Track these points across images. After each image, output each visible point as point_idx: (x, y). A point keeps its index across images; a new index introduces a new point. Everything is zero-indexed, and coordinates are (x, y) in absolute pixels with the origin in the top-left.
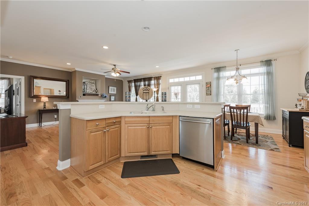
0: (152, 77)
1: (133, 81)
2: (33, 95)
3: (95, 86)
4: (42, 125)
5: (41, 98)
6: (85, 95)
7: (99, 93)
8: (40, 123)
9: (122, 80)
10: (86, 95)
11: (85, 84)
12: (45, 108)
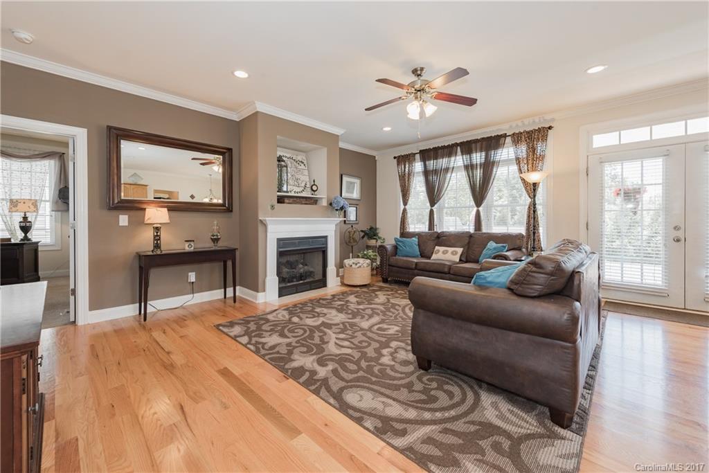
0: (505, 136)
1: (418, 156)
2: (116, 201)
3: (306, 172)
4: (150, 309)
5: (145, 209)
6: (283, 203)
7: (323, 195)
8: (143, 304)
9: (375, 157)
10: (286, 201)
11: (283, 163)
12: (157, 246)
